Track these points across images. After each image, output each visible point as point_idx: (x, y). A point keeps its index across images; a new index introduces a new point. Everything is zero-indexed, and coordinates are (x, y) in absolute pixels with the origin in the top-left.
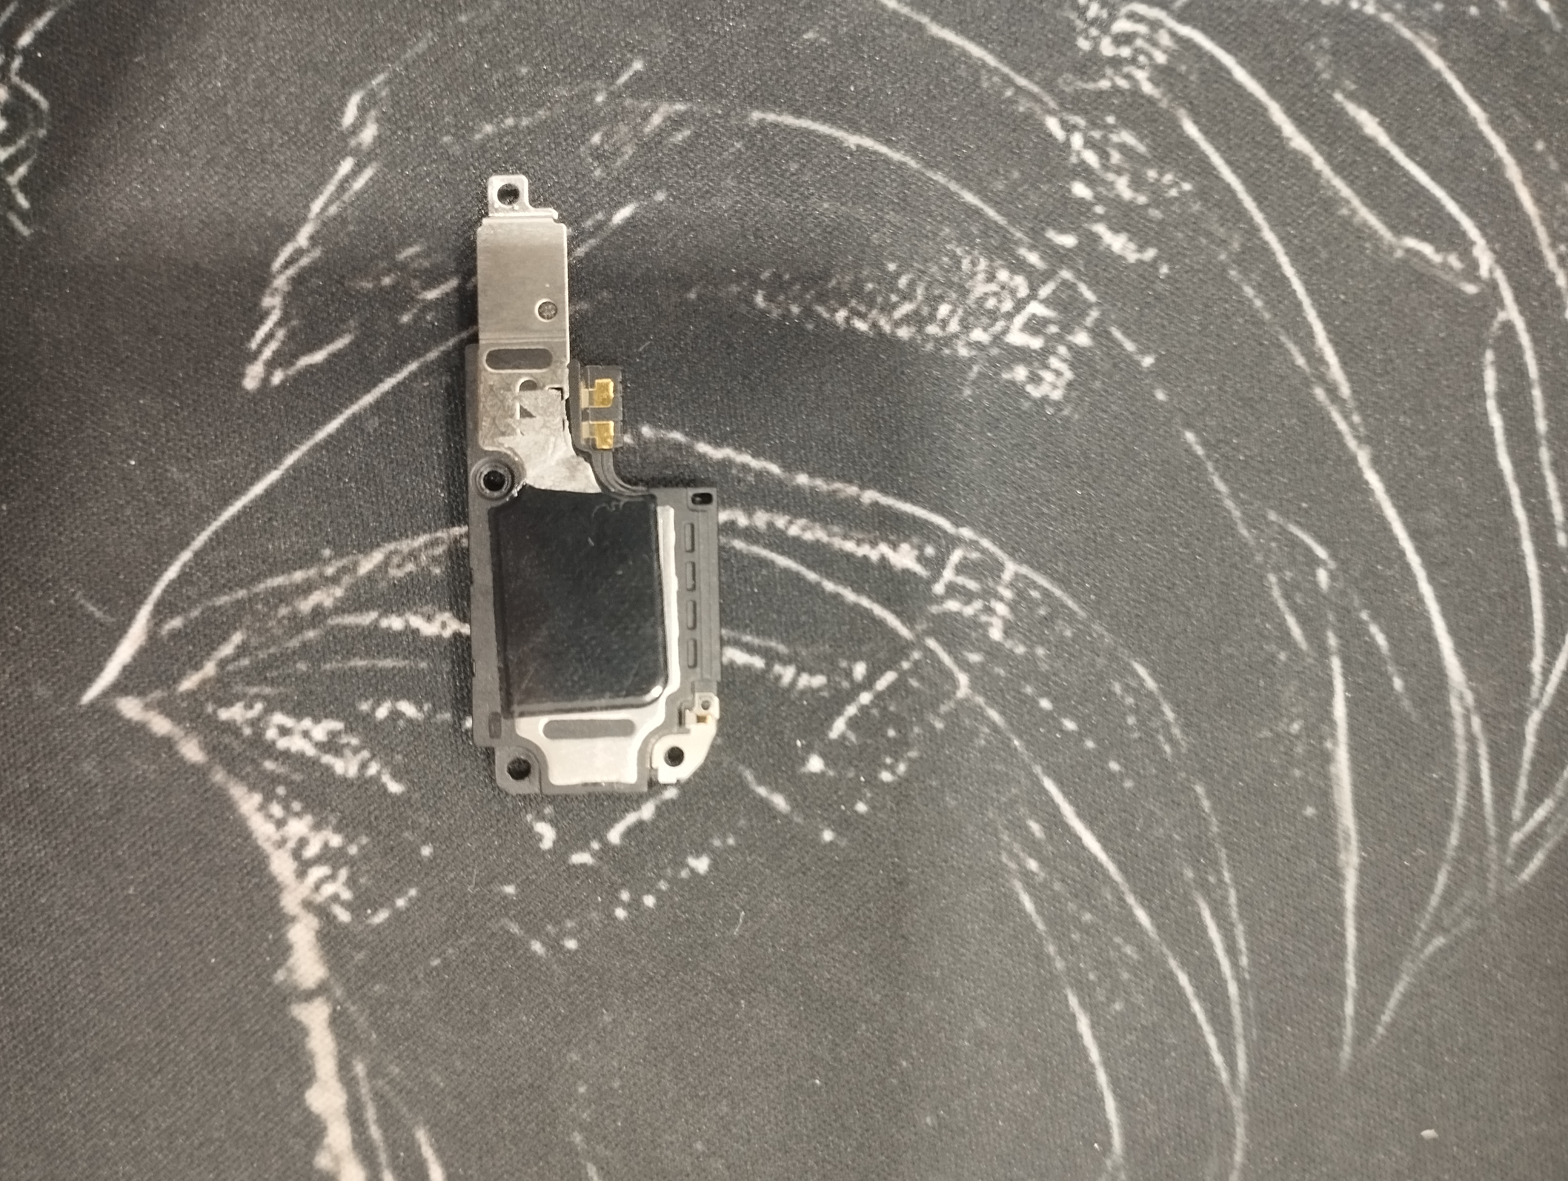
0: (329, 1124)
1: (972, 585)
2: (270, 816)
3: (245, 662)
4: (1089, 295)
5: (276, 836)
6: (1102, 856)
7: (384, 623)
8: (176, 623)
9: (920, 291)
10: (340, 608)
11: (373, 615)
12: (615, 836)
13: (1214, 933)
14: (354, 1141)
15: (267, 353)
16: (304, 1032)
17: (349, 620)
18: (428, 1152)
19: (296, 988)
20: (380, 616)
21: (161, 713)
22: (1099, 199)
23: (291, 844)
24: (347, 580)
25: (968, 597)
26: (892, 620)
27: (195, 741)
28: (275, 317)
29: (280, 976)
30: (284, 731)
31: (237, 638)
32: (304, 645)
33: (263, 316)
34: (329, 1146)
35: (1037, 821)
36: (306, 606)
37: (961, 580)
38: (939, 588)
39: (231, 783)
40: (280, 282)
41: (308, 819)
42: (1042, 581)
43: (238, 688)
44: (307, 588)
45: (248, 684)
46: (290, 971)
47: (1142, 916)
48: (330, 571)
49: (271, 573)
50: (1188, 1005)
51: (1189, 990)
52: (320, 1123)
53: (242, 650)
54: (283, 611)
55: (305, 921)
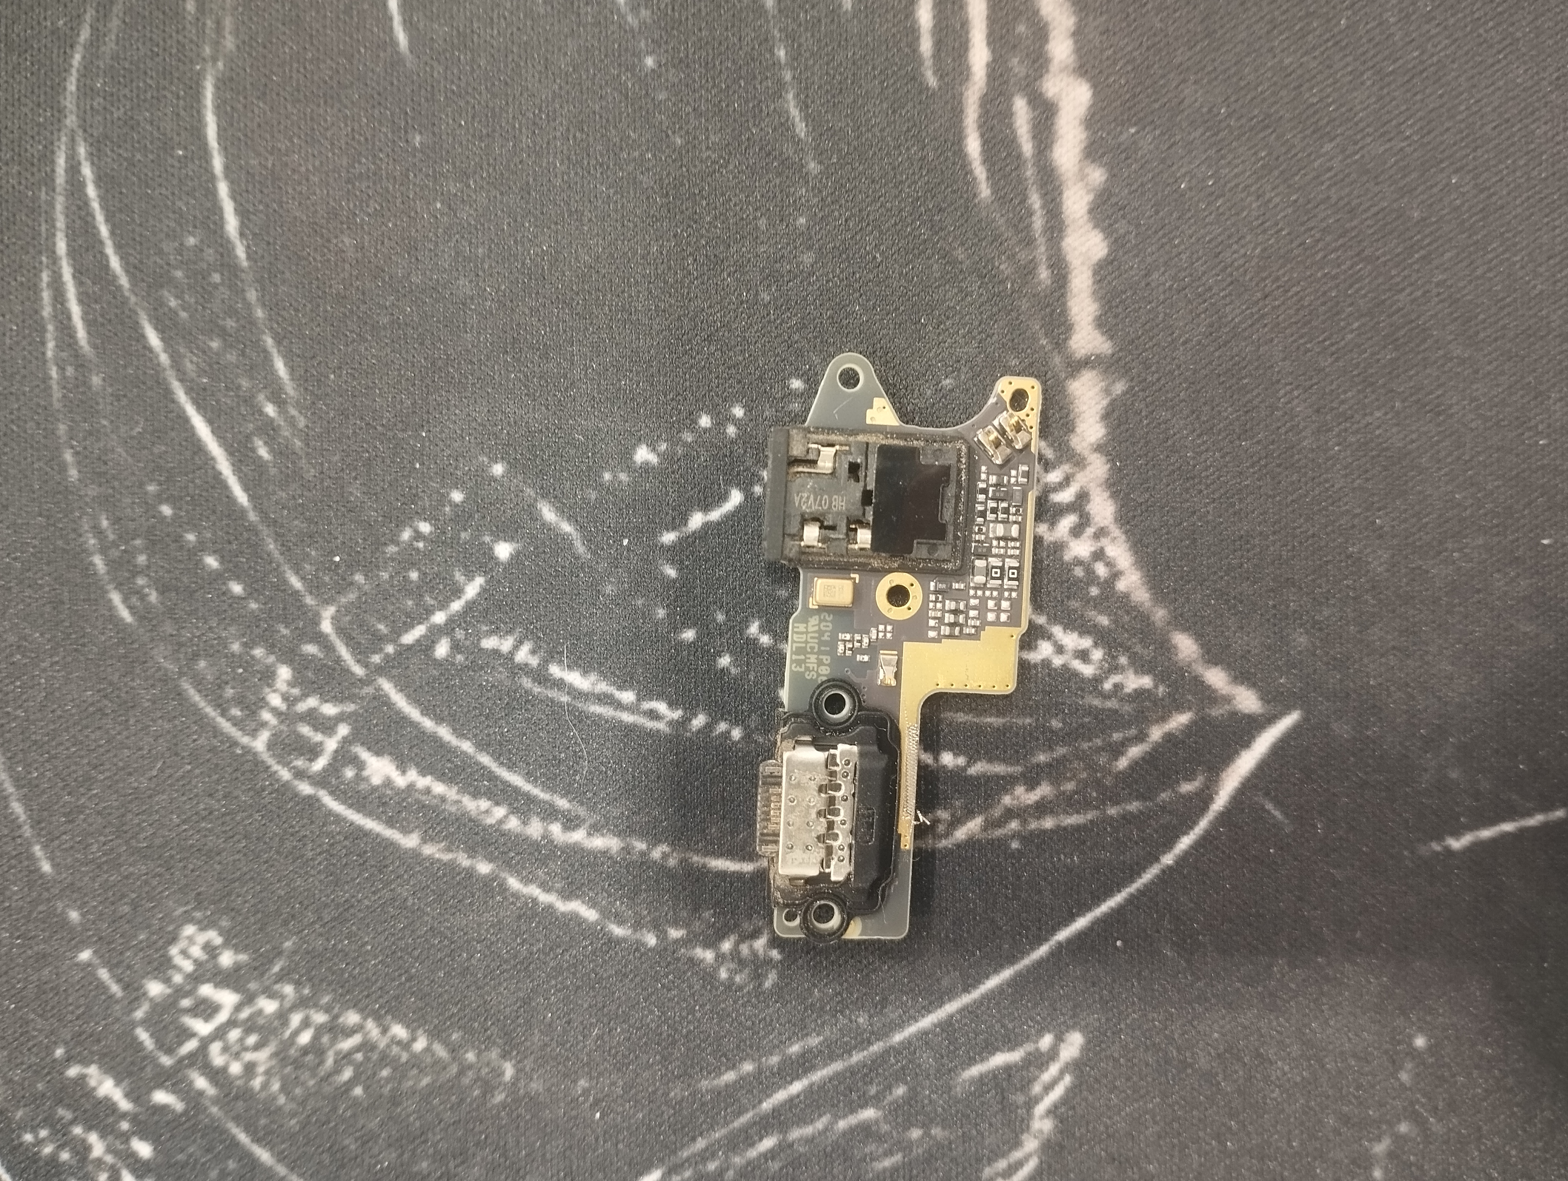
0: (1086, 218)
1: (305, 730)
2: (1109, 564)
3: (1117, 736)
4: (143, 1036)
5: (1104, 542)
6: (191, 410)
7: (961, 761)
8: (1186, 788)
9: (330, 1062)
10: (1006, 783)
11: (972, 771)
12: (736, 497)
13: (75, 310)
14: (1060, 194)
15: (1054, 1069)
16: (1101, 323)
17: (999, 769)
18: (980, 172)
19: (1105, 372)
20: (964, 769)
21: (1215, 691)
22: (125, 1138)
23: (1090, 531)
24: (997, 812)
25: (312, 718)
26: (400, 701)
27: (1181, 656)
28: (1041, 1109)
29: (1119, 388)
30: (1083, 655)
31: (1123, 763)
32: (1051, 749)
33: (1052, 1112)
34: (1088, 192)
35: (260, 457)
36: (1044, 790)
37: (318, 737)
38: (343, 730)
39: (1148, 604)
40: (1030, 1144)
41: (1068, 557)
42: (225, 726)
43: (1127, 708)
44: (1042, 808)
45: (1116, 711)
46: (1107, 391)
47: (154, 339)
48: (1014, 825)
49: (1077, 828)
50: (112, 233)
51: (109, 250)
52: (1094, 218)
53: (1117, 750)
54: (1070, 786)
55: (1085, 444)
